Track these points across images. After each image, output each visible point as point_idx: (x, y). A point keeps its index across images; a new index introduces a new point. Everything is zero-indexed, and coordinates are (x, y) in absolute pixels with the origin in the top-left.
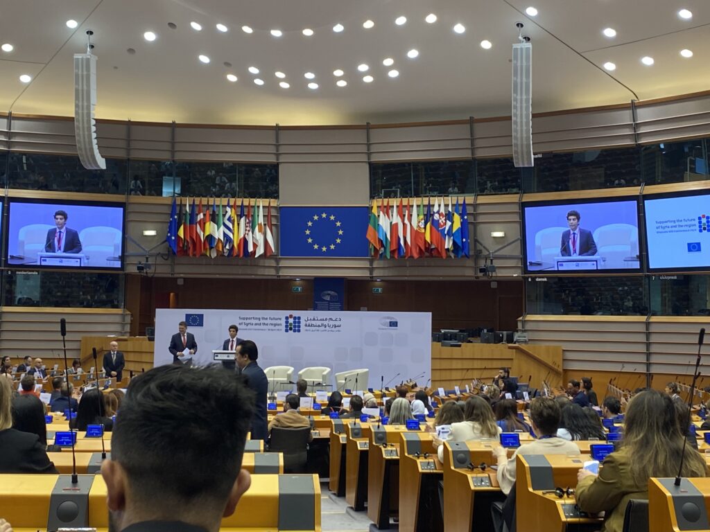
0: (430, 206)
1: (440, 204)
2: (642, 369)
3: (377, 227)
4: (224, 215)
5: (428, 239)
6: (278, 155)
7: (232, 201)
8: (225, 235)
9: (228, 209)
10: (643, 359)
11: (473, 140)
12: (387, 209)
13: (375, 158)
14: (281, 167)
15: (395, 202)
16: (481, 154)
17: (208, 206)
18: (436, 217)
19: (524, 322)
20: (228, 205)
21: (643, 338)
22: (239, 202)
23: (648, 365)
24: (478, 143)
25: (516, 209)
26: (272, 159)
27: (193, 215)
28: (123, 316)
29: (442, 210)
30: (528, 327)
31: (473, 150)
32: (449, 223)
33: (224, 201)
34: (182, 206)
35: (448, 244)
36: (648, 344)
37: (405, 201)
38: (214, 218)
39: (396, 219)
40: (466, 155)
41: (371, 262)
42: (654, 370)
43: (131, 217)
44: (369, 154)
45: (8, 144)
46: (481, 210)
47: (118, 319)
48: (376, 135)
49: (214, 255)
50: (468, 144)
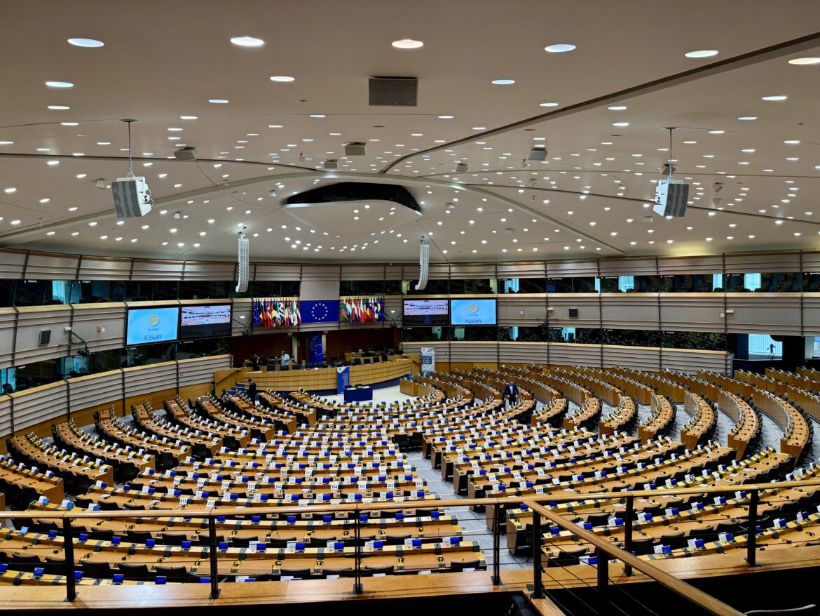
0: (368, 300)
1: (372, 299)
2: (447, 361)
3: (346, 310)
4: (280, 306)
5: (368, 314)
6: (301, 278)
7: (282, 299)
8: (281, 316)
9: (281, 304)
10: (448, 357)
11: (385, 273)
12: (349, 302)
13: (343, 279)
14: (302, 284)
15: (352, 298)
16: (387, 279)
17: (271, 302)
18: (371, 305)
19: (402, 345)
20: (280, 301)
21: (447, 350)
22: (285, 299)
23: (450, 359)
24: (387, 275)
25: (400, 301)
26: (298, 279)
27: (265, 307)
28: (231, 358)
29: (373, 302)
30: (404, 347)
31: (385, 277)
32: (376, 308)
33: (279, 299)
34: (259, 302)
35: (376, 316)
36: (450, 352)
37: (357, 297)
38: (275, 308)
39: (354, 306)
40: (382, 279)
41: (339, 323)
42: (452, 361)
43: (234, 310)
44: (340, 278)
45: (182, 277)
46: (386, 301)
47: (228, 360)
48: (345, 269)
49: (275, 325)
50: (383, 275)
